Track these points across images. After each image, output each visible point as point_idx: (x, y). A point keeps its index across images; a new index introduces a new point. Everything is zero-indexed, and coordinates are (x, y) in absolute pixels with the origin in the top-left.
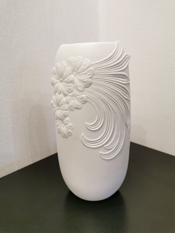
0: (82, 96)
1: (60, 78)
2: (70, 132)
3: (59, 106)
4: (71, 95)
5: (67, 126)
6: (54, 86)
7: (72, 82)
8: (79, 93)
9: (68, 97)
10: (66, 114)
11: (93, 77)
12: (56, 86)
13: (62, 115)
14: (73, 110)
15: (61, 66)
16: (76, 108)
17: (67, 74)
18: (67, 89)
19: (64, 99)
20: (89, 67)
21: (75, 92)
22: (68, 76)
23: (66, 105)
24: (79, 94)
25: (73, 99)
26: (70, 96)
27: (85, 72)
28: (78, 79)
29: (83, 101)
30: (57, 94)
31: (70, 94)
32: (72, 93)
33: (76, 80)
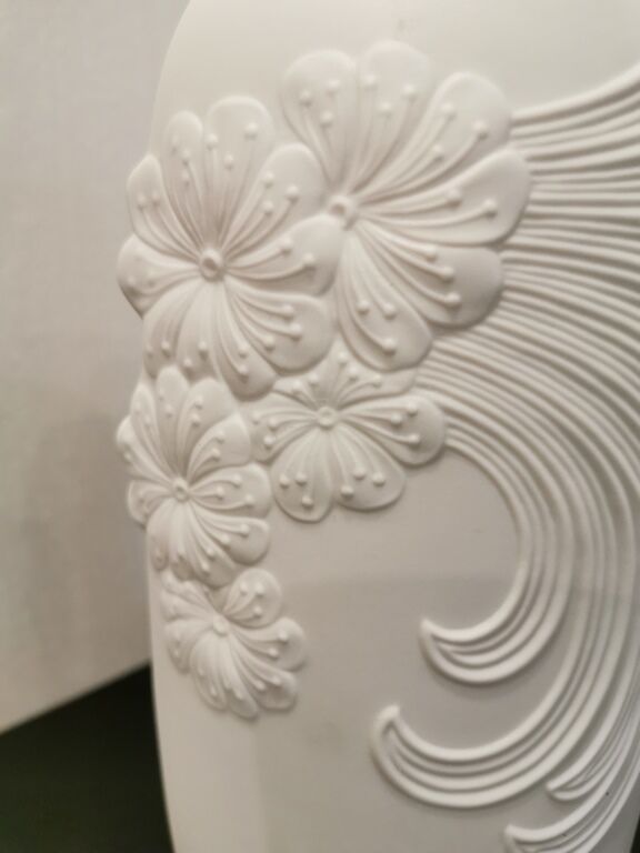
0: (411, 402)
1: (198, 244)
2: (276, 690)
3: (184, 475)
4: (307, 392)
5: (256, 636)
6: (141, 313)
7: (317, 277)
8: (377, 377)
9: (268, 410)
10: (252, 547)
11: (515, 240)
12: (159, 310)
13: (212, 549)
14: (315, 516)
15: (213, 138)
16: (348, 504)
17: (268, 205)
18: (269, 339)
19: (237, 422)
20: (484, 143)
21: (343, 365)
22: (280, 225)
23: (256, 469)
24: (376, 385)
25: (315, 424)
26: (294, 396)
27: (450, 189)
28: (380, 253)
29: (414, 447)
30: (170, 372)
31: (296, 383)
32: (313, 376)
33: (356, 260)
